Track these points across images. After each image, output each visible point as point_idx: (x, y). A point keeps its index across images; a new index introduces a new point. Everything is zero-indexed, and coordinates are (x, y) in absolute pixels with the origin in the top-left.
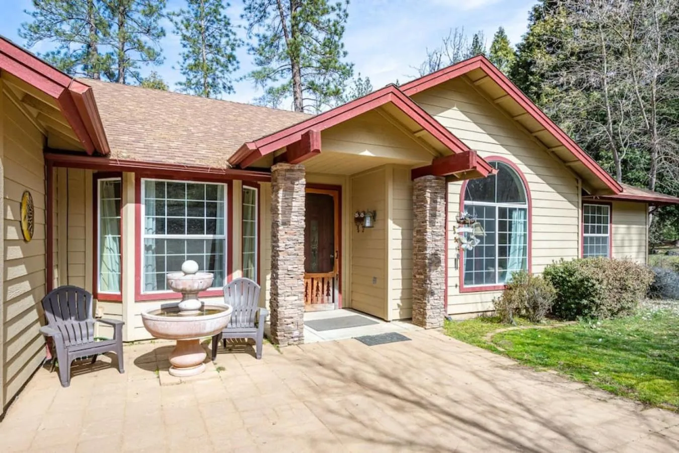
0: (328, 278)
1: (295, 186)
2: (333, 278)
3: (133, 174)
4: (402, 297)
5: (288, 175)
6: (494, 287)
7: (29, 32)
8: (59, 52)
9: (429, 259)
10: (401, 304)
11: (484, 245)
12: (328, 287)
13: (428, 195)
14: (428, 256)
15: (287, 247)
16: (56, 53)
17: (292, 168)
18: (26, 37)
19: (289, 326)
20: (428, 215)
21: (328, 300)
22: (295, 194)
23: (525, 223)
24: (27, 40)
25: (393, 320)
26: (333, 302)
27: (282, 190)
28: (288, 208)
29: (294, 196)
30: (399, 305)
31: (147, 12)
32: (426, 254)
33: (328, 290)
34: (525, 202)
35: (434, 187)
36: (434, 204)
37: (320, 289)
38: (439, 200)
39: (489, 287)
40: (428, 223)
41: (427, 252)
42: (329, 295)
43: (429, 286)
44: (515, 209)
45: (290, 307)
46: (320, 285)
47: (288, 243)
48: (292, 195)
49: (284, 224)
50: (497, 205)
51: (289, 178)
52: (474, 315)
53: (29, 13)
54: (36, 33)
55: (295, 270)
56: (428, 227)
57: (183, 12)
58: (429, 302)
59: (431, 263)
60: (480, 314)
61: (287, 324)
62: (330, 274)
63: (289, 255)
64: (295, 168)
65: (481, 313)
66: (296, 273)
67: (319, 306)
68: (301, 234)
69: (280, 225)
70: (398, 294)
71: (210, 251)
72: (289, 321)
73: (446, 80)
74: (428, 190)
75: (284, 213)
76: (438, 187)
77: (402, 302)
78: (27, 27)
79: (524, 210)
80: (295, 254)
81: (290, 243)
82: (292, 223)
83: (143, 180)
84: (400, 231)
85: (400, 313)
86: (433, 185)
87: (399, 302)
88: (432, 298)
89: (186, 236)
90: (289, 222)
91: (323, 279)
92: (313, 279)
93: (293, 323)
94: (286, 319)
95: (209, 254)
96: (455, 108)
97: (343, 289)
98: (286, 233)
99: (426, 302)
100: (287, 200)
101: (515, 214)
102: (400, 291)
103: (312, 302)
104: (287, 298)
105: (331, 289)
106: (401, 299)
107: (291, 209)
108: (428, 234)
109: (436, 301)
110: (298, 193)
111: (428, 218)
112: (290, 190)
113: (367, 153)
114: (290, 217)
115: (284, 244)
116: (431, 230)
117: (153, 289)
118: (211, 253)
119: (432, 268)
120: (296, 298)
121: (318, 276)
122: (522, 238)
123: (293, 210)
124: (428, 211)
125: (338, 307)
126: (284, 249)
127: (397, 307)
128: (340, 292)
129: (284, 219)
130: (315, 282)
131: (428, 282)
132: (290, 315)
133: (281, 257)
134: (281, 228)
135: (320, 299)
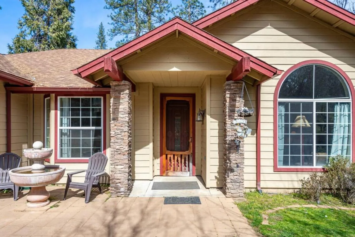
0: (185, 155)
1: (121, 95)
2: (189, 156)
3: (54, 95)
4: (219, 171)
5: (116, 88)
6: (312, 169)
7: (111, 33)
8: (124, 40)
9: (228, 144)
10: (218, 177)
11: (301, 134)
12: (185, 161)
13: (228, 95)
14: (228, 142)
15: (116, 134)
16: (123, 41)
17: (119, 84)
18: (110, 36)
19: (118, 184)
20: (227, 110)
21: (185, 169)
22: (121, 100)
23: (349, 115)
24: (110, 37)
25: (211, 188)
26: (189, 171)
27: (113, 98)
28: (116, 110)
29: (120, 102)
30: (216, 177)
31: (160, 11)
32: (226, 140)
33: (185, 163)
34: (349, 96)
35: (233, 89)
36: (232, 103)
37: (179, 162)
38: (238, 99)
39: (306, 169)
40: (227, 117)
41: (227, 139)
42: (186, 166)
43: (229, 164)
44: (337, 103)
45: (118, 172)
46: (179, 159)
47: (117, 131)
48: (120, 101)
49: (114, 119)
50: (315, 101)
51: (117, 90)
52: (291, 191)
53: (110, 24)
54: (114, 33)
55: (121, 149)
56: (227, 120)
57: (179, 7)
58: (228, 177)
59: (231, 147)
60: (296, 190)
61: (117, 183)
62: (186, 153)
63: (117, 139)
64: (121, 84)
65: (298, 190)
66: (123, 151)
67: (179, 173)
68: (126, 126)
69: (111, 120)
70: (216, 169)
71: (94, 136)
72: (118, 181)
73: (246, 6)
74: (227, 92)
75: (114, 113)
76: (237, 89)
77: (219, 175)
78: (110, 31)
79: (348, 103)
80: (121, 139)
81: (119, 131)
82: (119, 119)
83: (59, 98)
84: (218, 123)
85: (217, 183)
86: (232, 88)
87: (217, 175)
88: (232, 174)
89: (81, 128)
90: (118, 118)
91: (181, 156)
92: (174, 155)
93: (120, 183)
94: (115, 180)
95: (94, 138)
96: (269, 27)
97: (196, 163)
98: (115, 125)
99: (226, 176)
100: (116, 105)
101: (337, 108)
102: (218, 167)
103: (174, 170)
104: (116, 167)
105: (187, 162)
106: (218, 173)
107: (118, 110)
108: (228, 125)
109: (235, 177)
110: (123, 100)
111: (227, 114)
112: (117, 98)
113: (175, 69)
114: (119, 115)
115: (114, 133)
116: (230, 123)
117: (68, 157)
118: (95, 137)
119: (232, 151)
120: (122, 167)
121: (178, 154)
122: (347, 128)
123: (120, 111)
124: (227, 108)
125: (192, 175)
126: (114, 136)
127: (214, 178)
128: (194, 164)
129: (114, 116)
130: (176, 157)
131: (228, 161)
132: (118, 178)
133: (112, 141)
134: (112, 122)
135: (179, 168)
